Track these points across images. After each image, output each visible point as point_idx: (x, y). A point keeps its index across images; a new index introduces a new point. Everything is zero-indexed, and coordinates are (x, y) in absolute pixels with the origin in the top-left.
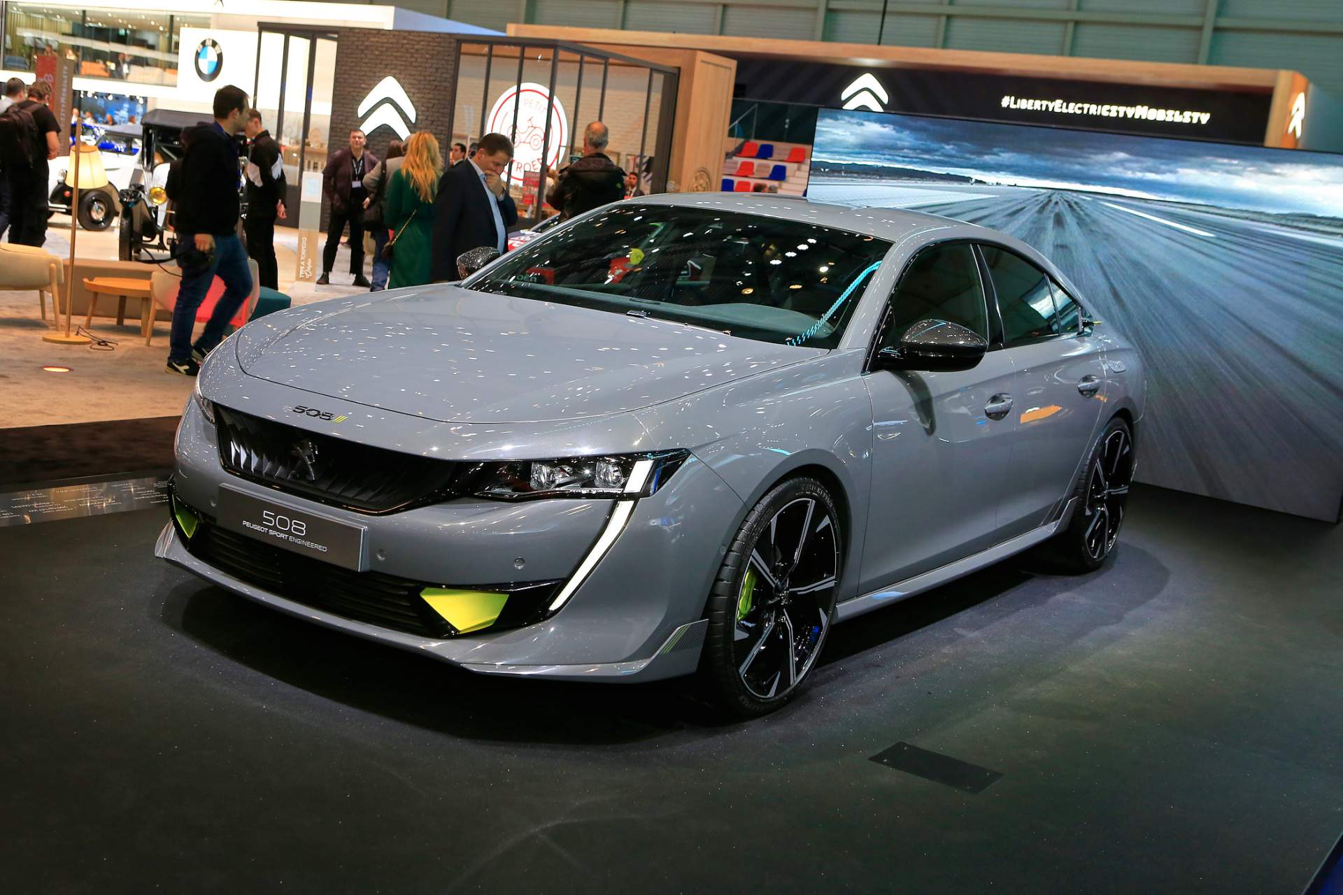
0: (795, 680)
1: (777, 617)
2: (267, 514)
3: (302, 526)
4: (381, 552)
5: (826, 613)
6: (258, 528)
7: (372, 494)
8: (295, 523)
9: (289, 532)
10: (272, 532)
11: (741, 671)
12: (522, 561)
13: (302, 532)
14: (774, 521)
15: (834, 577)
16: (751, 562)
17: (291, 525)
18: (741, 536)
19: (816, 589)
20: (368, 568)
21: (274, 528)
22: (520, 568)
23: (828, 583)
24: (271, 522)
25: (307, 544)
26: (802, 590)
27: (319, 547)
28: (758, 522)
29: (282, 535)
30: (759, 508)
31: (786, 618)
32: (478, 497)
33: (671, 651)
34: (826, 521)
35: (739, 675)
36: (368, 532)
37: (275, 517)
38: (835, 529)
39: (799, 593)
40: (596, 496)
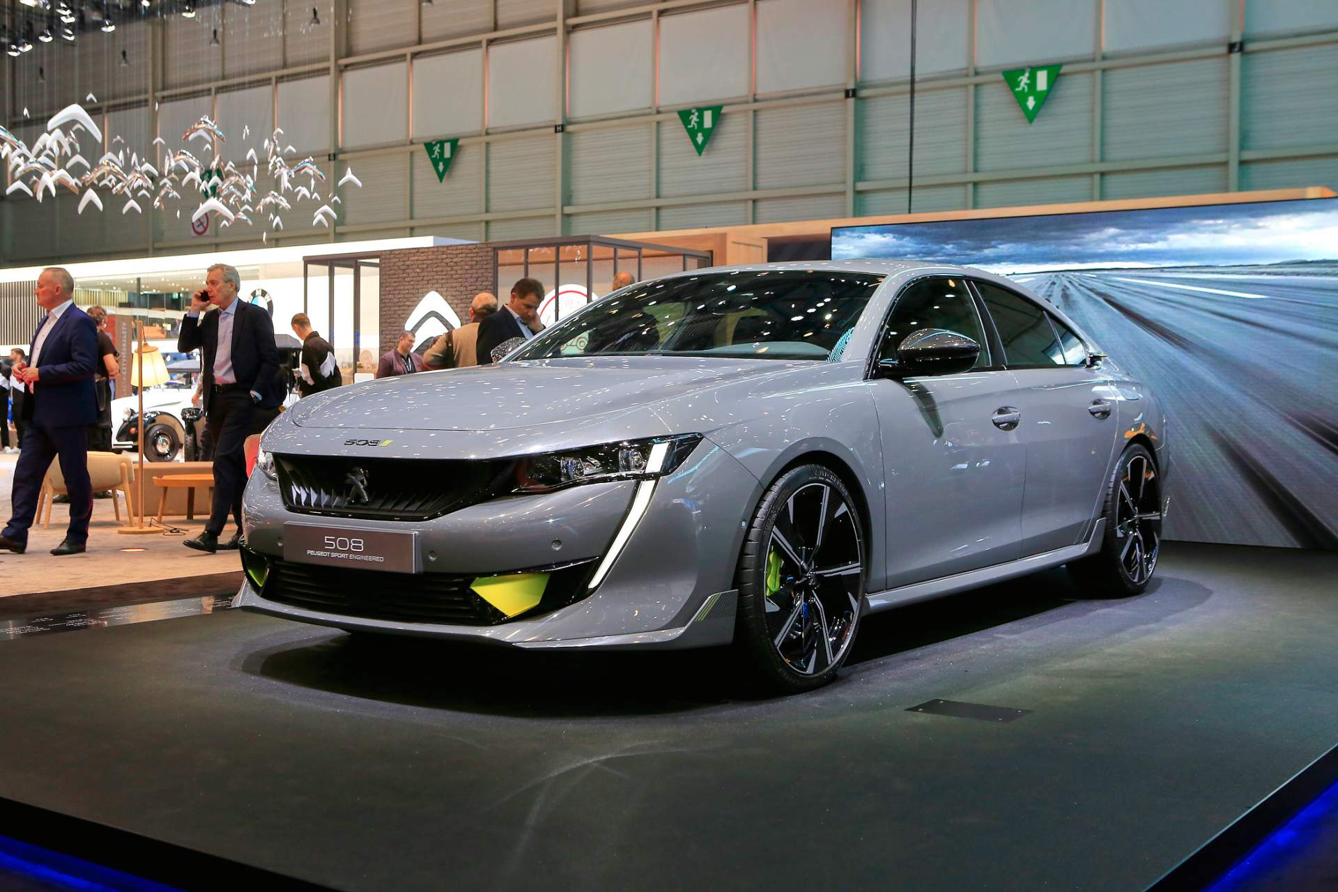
0: (833, 660)
1: (806, 600)
2: (328, 539)
3: (360, 542)
4: (432, 553)
5: (856, 599)
6: (321, 554)
7: (420, 503)
8: (354, 542)
9: (349, 551)
10: (334, 555)
11: (776, 642)
12: (558, 542)
13: (360, 548)
14: (790, 501)
15: (859, 564)
16: (773, 538)
17: (350, 544)
18: (761, 513)
19: (843, 573)
20: (422, 569)
21: (336, 550)
22: (557, 549)
23: (853, 569)
24: (332, 545)
25: (366, 558)
26: (829, 573)
27: (377, 559)
28: (775, 502)
29: (343, 556)
30: (775, 489)
31: (816, 600)
32: (517, 494)
33: (705, 619)
34: (843, 508)
35: (775, 647)
36: (419, 536)
37: (335, 540)
38: (853, 517)
39: (825, 576)
40: (620, 478)
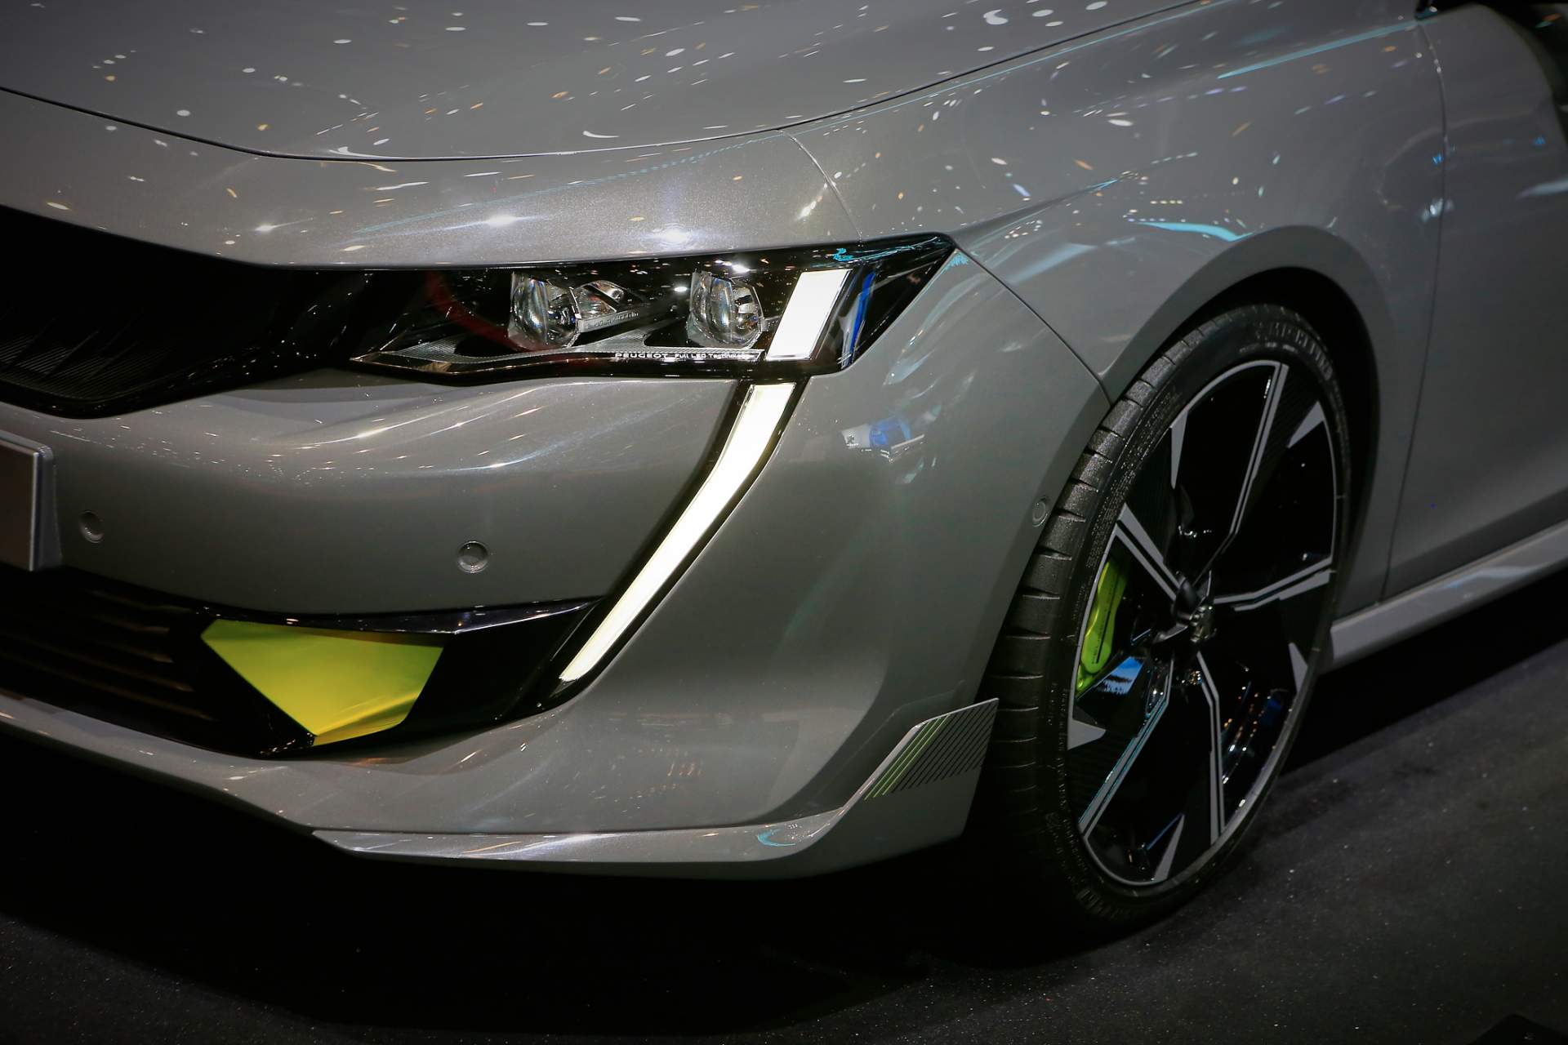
0: (1222, 833)
1: (1179, 673)
4: (90, 519)
5: (1306, 655)
7: (65, 355)
11: (1083, 822)
12: (480, 551)
14: (1178, 426)
15: (1328, 561)
16: (1116, 539)
18: (1088, 471)
19: (1283, 595)
20: (58, 558)
22: (474, 569)
23: (1317, 576)
26: (1247, 601)
28: (1136, 431)
30: (1141, 392)
31: (1204, 677)
32: (365, 370)
33: (893, 791)
34: (1316, 416)
35: (1079, 836)
36: (53, 462)
38: (1335, 438)
39: (1238, 609)
40: (686, 369)
